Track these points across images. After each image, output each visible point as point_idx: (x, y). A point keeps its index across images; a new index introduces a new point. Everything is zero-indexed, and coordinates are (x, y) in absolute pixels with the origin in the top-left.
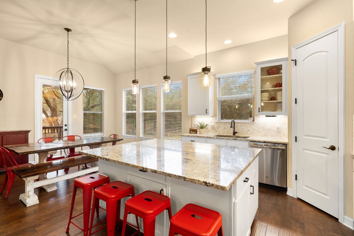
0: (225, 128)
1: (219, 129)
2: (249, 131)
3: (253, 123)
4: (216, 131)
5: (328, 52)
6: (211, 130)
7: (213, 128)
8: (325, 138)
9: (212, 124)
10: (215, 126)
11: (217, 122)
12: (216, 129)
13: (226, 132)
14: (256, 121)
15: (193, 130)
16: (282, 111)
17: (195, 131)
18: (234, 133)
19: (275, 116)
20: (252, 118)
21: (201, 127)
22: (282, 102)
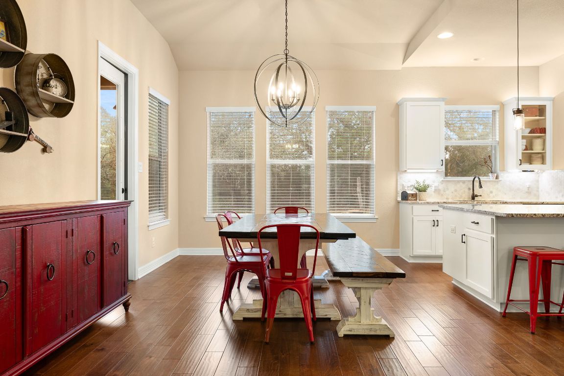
0: (456, 191)
1: (447, 192)
2: (491, 192)
3: (497, 182)
4: (442, 195)
6: (433, 193)
7: (437, 191)
9: (436, 184)
10: (440, 188)
12: (442, 192)
13: (459, 196)
14: (500, 179)
15: (412, 195)
16: (546, 164)
17: (414, 196)
18: (474, 197)
19: (533, 171)
20: (496, 175)
21: (423, 190)
22: (545, 152)
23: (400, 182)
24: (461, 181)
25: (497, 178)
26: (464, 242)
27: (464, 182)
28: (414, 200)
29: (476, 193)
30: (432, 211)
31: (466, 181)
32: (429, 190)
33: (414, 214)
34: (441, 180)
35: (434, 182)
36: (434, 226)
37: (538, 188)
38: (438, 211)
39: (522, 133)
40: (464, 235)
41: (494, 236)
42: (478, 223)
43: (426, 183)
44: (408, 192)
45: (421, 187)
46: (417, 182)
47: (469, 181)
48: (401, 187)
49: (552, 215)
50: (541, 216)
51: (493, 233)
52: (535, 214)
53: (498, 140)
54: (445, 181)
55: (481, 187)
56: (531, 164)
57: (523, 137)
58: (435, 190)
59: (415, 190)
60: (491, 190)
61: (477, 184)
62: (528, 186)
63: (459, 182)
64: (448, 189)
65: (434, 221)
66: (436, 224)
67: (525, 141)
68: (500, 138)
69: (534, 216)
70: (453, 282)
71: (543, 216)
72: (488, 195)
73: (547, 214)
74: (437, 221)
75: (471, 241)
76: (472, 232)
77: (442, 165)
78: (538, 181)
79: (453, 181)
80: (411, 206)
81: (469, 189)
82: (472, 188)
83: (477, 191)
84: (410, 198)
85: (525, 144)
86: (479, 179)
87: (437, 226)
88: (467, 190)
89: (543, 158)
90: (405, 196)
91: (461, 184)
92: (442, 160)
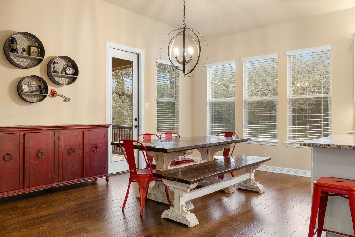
49: (349, 147)
50: (336, 147)
52: (329, 145)
69: (328, 147)
71: (338, 147)
73: (343, 146)
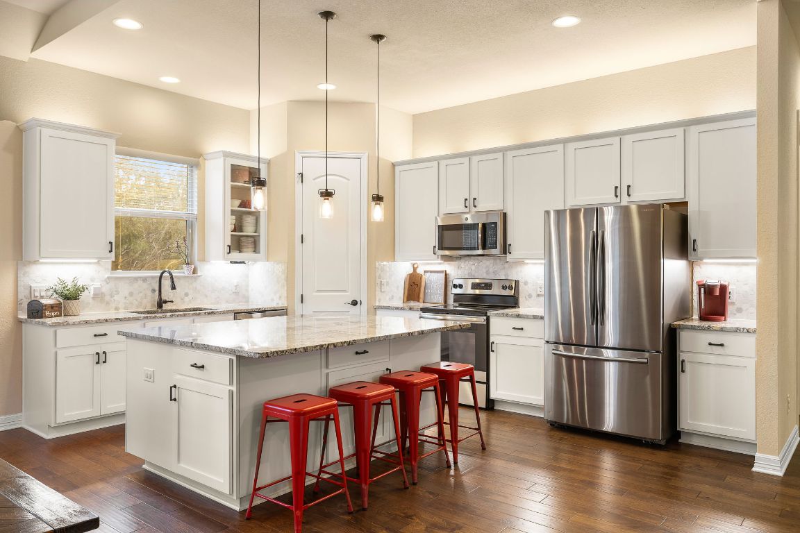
0: (131, 294)
1: (116, 298)
2: (187, 295)
3: (195, 278)
4: (108, 303)
5: (349, 180)
6: (91, 301)
7: (99, 296)
8: (345, 291)
9: (97, 285)
10: (104, 290)
11: (108, 278)
12: (107, 298)
13: (137, 303)
14: (199, 273)
15: (52, 307)
16: (259, 253)
17: (56, 308)
18: (160, 304)
19: (244, 262)
20: (193, 266)
21: (71, 296)
22: (259, 236)
23: (24, 281)
24: (140, 277)
25: (194, 272)
26: (175, 400)
27: (145, 279)
28: (55, 316)
29: (164, 298)
30: (95, 336)
31: (149, 277)
32: (83, 296)
33: (58, 347)
34: (106, 276)
35: (92, 280)
36: (98, 363)
37: (247, 286)
38: (106, 335)
39: (231, 206)
40: (175, 386)
41: (234, 388)
42: (203, 367)
43: (80, 284)
44: (44, 302)
45: (68, 290)
46: (62, 282)
47: (153, 277)
48: (27, 292)
50: (302, 350)
51: (231, 383)
52: (295, 349)
53: (196, 212)
54: (111, 278)
55: (174, 288)
56: (240, 252)
57: (233, 212)
58: (95, 295)
59: (55, 295)
60: (186, 291)
61: (166, 283)
62: (235, 284)
63: (136, 279)
64: (118, 293)
65: (97, 353)
66: (102, 358)
67: (234, 217)
68: (198, 210)
70: (144, 466)
72: (182, 299)
74: (104, 353)
75: (187, 397)
76: (190, 382)
77: (110, 252)
78: (247, 276)
79: (128, 278)
80: (52, 330)
81: (154, 291)
82: (157, 289)
83: (167, 293)
84: (47, 313)
85: (234, 222)
86: (171, 274)
87: (105, 362)
88: (149, 293)
89: (255, 244)
90: (36, 311)
91: (140, 282)
92: (111, 243)
